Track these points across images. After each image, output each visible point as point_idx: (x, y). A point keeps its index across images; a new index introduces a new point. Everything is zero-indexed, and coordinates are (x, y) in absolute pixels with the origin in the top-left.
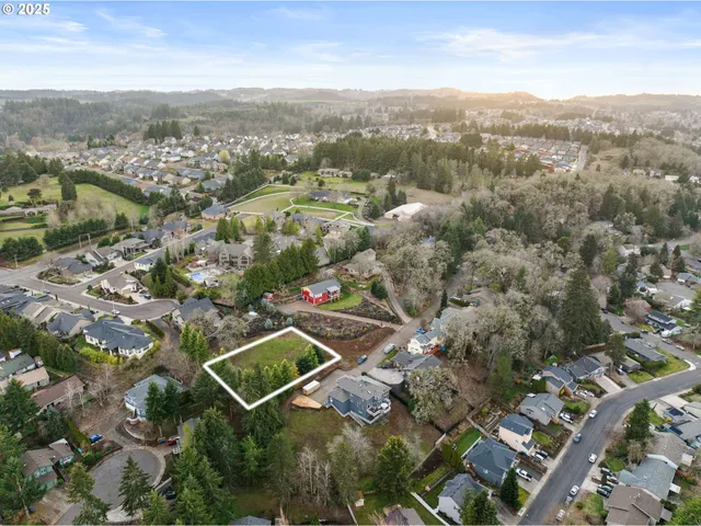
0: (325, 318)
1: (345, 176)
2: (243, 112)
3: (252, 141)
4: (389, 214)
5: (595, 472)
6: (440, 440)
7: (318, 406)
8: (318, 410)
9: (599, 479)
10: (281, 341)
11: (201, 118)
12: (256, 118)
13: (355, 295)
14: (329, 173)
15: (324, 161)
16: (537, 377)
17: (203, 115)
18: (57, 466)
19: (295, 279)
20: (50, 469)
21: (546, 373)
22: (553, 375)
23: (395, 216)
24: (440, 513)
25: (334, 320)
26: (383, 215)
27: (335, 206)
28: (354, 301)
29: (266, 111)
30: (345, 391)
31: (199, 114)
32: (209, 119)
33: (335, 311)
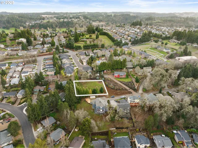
0: (114, 82)
1: (178, 43)
2: (174, 20)
3: (163, 29)
4: (177, 58)
6: (112, 129)
7: (90, 102)
11: (160, 21)
12: (179, 22)
13: (129, 79)
14: (173, 41)
15: (174, 37)
16: (175, 132)
17: (161, 20)
18: (40, 91)
19: (116, 69)
20: (38, 90)
21: (179, 132)
22: (180, 134)
23: (179, 59)
25: (116, 83)
26: (175, 58)
29: (184, 20)
31: (160, 20)
32: (162, 21)
33: (119, 81)
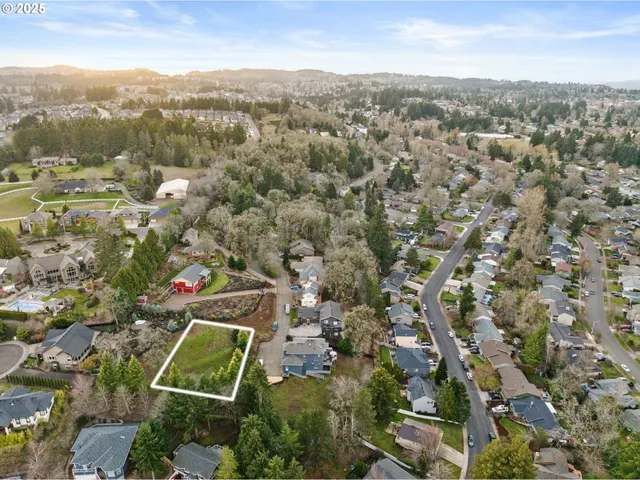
0: (216, 302)
1: (70, 164)
4: (160, 195)
5: (458, 342)
7: (281, 379)
8: (281, 382)
9: (465, 345)
10: (194, 338)
13: (219, 274)
14: (47, 162)
15: (34, 150)
24: (419, 413)
25: (224, 301)
26: (154, 196)
27: (96, 195)
28: (223, 280)
30: (298, 356)
33: (217, 293)
